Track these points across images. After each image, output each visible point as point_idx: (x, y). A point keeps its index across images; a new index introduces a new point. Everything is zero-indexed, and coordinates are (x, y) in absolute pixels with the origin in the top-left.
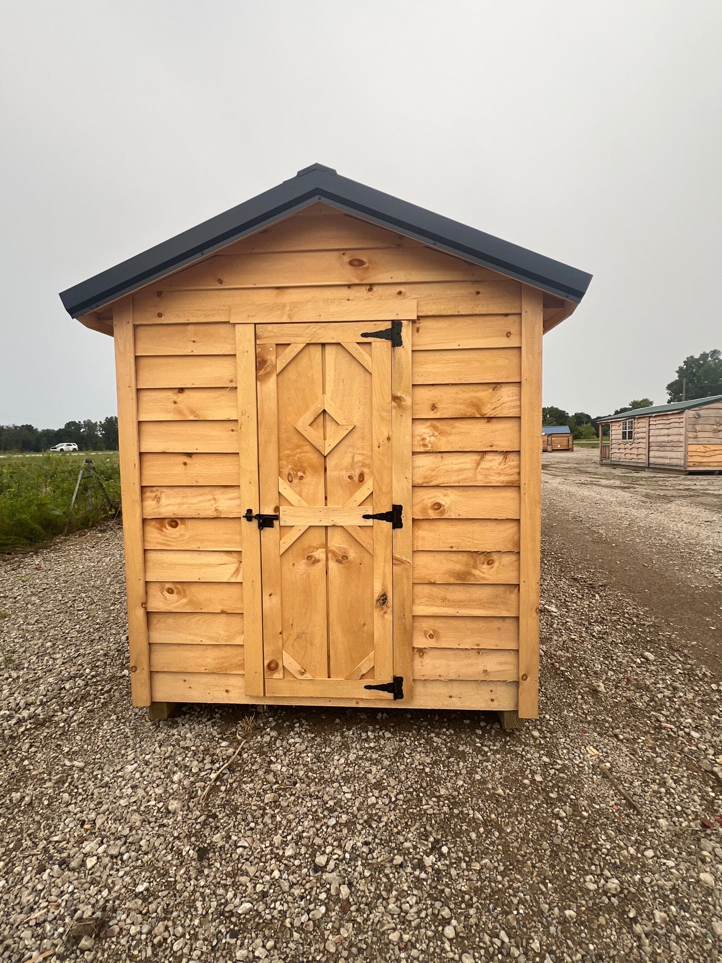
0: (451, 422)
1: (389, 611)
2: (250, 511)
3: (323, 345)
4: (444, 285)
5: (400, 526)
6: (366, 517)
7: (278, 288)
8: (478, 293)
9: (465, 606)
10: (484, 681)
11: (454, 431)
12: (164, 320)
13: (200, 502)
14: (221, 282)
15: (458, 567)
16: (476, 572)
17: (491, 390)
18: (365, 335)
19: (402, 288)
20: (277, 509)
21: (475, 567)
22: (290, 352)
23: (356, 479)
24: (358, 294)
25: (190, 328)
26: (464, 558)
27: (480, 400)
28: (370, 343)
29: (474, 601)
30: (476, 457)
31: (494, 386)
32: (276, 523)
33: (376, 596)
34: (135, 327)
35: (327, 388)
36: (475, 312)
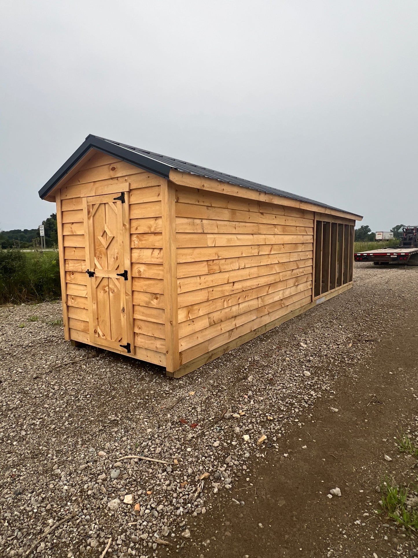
0: (143, 235)
1: (125, 315)
2: (88, 270)
3: (105, 204)
4: (139, 175)
5: (127, 280)
6: (118, 275)
7: (94, 182)
8: (149, 177)
9: (149, 317)
10: (156, 352)
11: (144, 239)
12: (67, 198)
13: (78, 266)
14: (79, 181)
15: (147, 299)
16: (152, 302)
17: (154, 221)
18: (115, 199)
19: (126, 178)
20: (94, 270)
21: (152, 300)
22: (96, 207)
23: (116, 258)
24: (114, 182)
25: (74, 199)
26: (149, 295)
27: (151, 225)
28: (116, 202)
29: (152, 315)
30: (151, 251)
31: (155, 218)
32: (94, 275)
33: (121, 309)
34: (62, 201)
35: (107, 222)
36: (148, 186)
